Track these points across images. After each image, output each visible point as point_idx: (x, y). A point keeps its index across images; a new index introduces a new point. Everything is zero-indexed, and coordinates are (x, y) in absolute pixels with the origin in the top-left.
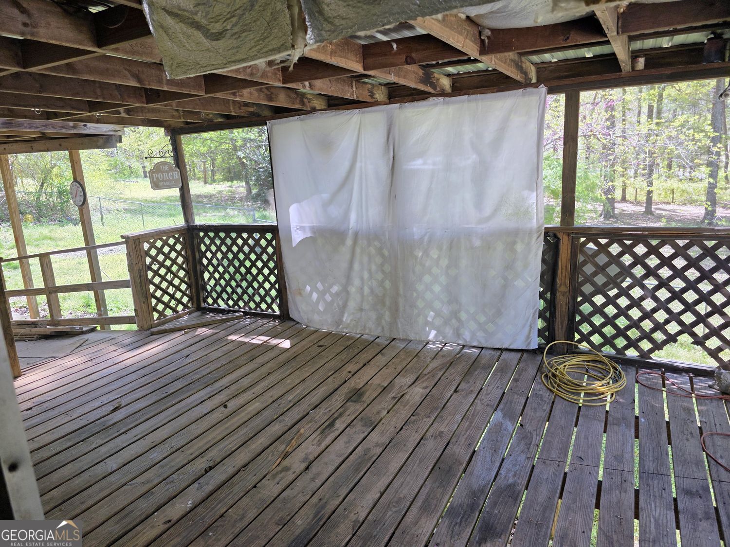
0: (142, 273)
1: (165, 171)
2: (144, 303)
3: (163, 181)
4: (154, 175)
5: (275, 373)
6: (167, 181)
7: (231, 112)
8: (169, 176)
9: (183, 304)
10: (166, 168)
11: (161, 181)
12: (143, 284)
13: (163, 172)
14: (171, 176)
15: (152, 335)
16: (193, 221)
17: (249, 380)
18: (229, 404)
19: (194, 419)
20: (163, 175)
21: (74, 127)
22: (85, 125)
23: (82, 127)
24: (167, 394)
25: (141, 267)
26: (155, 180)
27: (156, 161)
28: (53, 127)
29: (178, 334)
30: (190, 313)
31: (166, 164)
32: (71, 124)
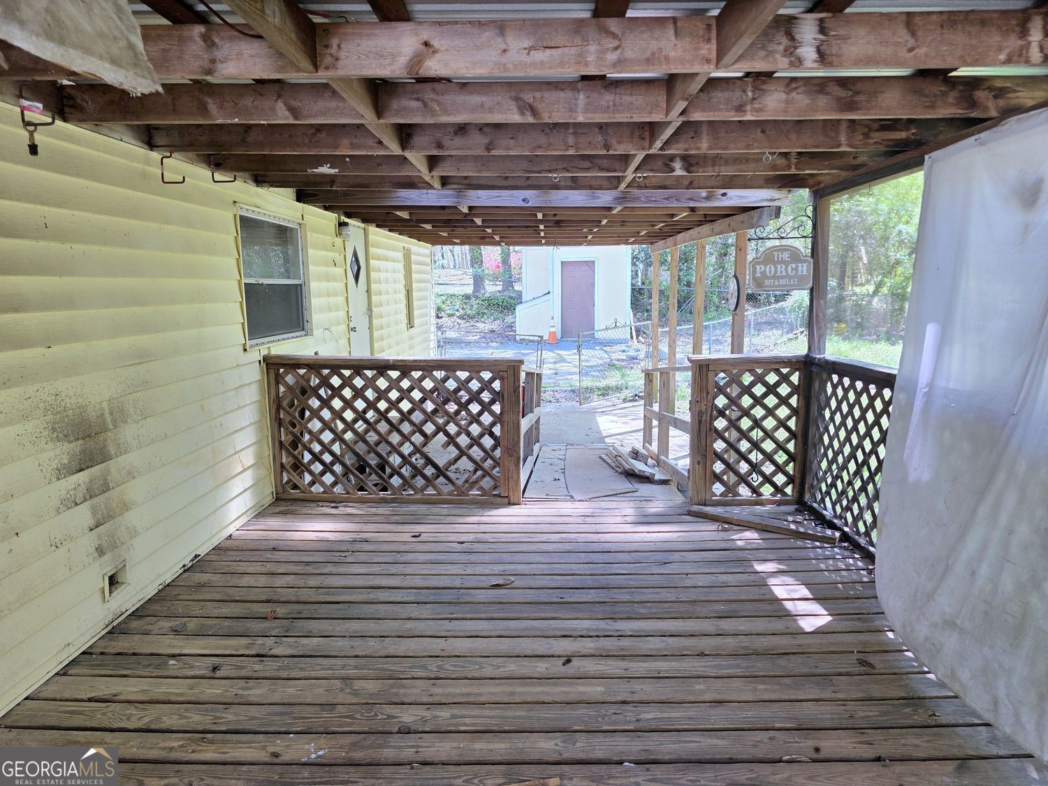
0: (704, 418)
1: (782, 262)
2: (699, 463)
3: (774, 277)
4: (758, 267)
5: (711, 658)
6: (782, 277)
7: (839, 146)
8: (789, 269)
9: (773, 485)
10: (786, 256)
11: (769, 278)
12: (703, 434)
13: (775, 263)
14: (793, 269)
15: (689, 515)
16: (822, 349)
17: (662, 645)
18: (575, 662)
19: (516, 652)
20: (776, 268)
21: (708, 198)
22: (724, 195)
23: (720, 197)
24: (562, 600)
25: (703, 408)
26: (758, 275)
27: (769, 244)
28: (677, 200)
29: (714, 526)
30: (779, 503)
31: (786, 250)
32: (704, 193)
